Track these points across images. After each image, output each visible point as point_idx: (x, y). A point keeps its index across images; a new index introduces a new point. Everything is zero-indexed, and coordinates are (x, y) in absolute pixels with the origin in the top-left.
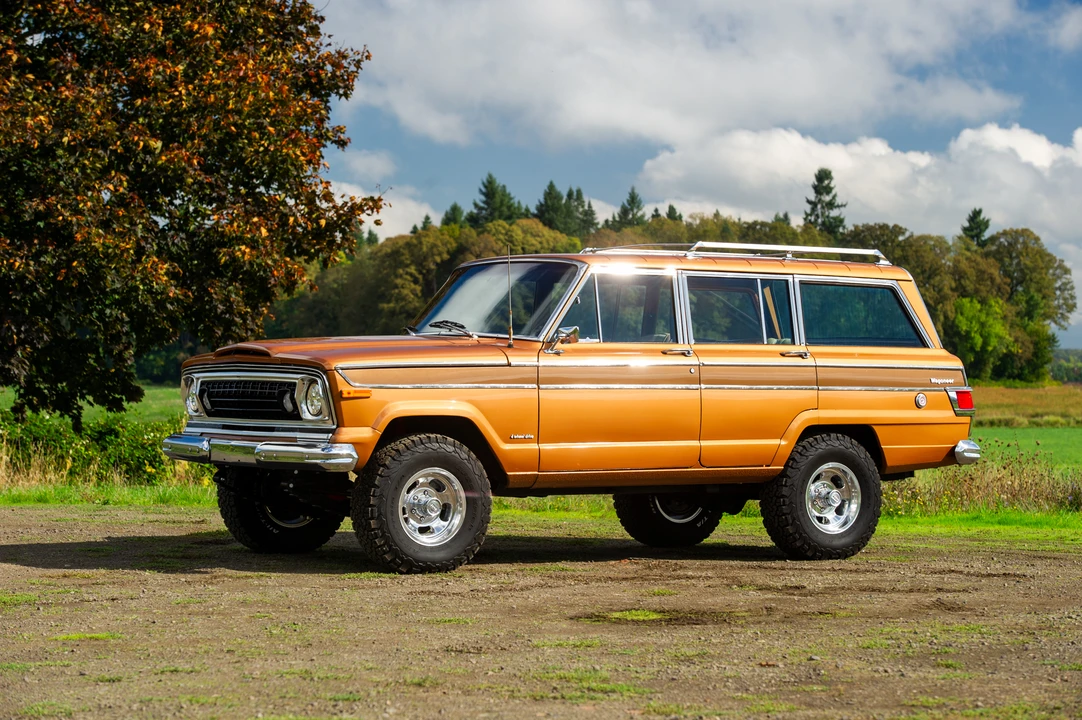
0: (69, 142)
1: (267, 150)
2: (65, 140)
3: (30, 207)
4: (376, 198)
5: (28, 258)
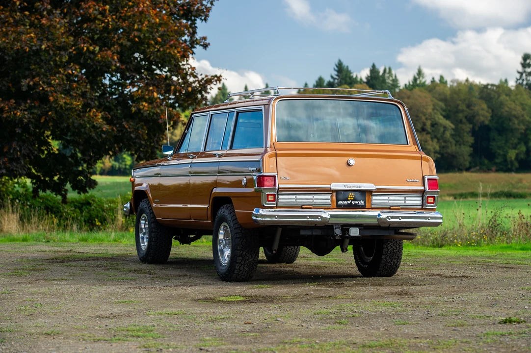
0: (45, 48)
1: (159, 50)
2: (43, 47)
3: (26, 83)
4: (218, 75)
5: (25, 110)
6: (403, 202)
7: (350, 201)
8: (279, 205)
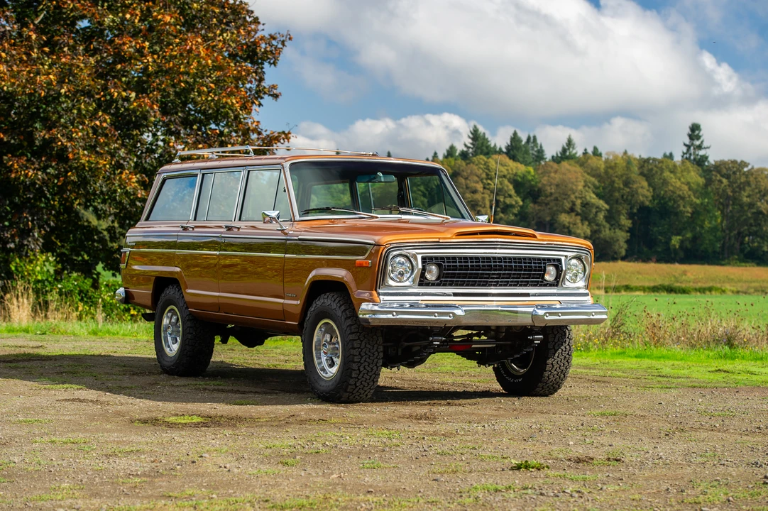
2: (63, 91)
3: (40, 136)
4: (286, 132)
5: (38, 170)
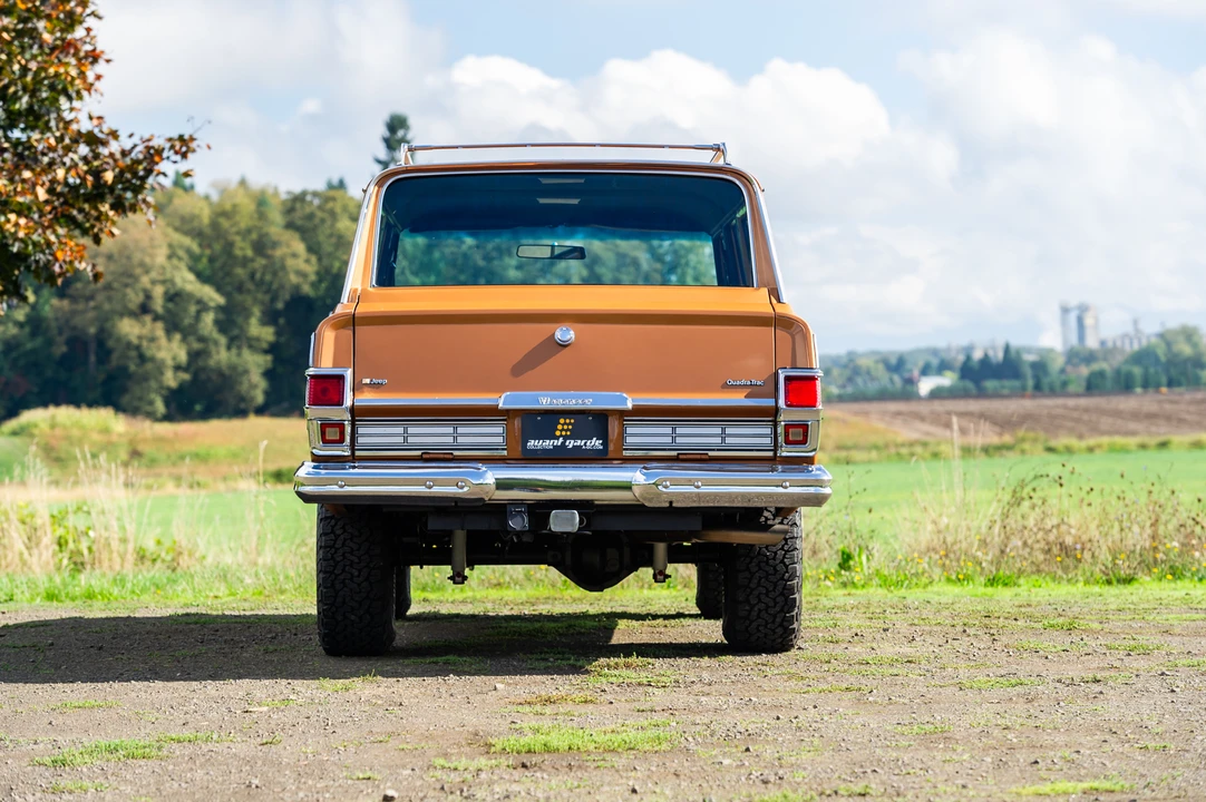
6: (719, 440)
7: (561, 440)
8: (358, 453)
